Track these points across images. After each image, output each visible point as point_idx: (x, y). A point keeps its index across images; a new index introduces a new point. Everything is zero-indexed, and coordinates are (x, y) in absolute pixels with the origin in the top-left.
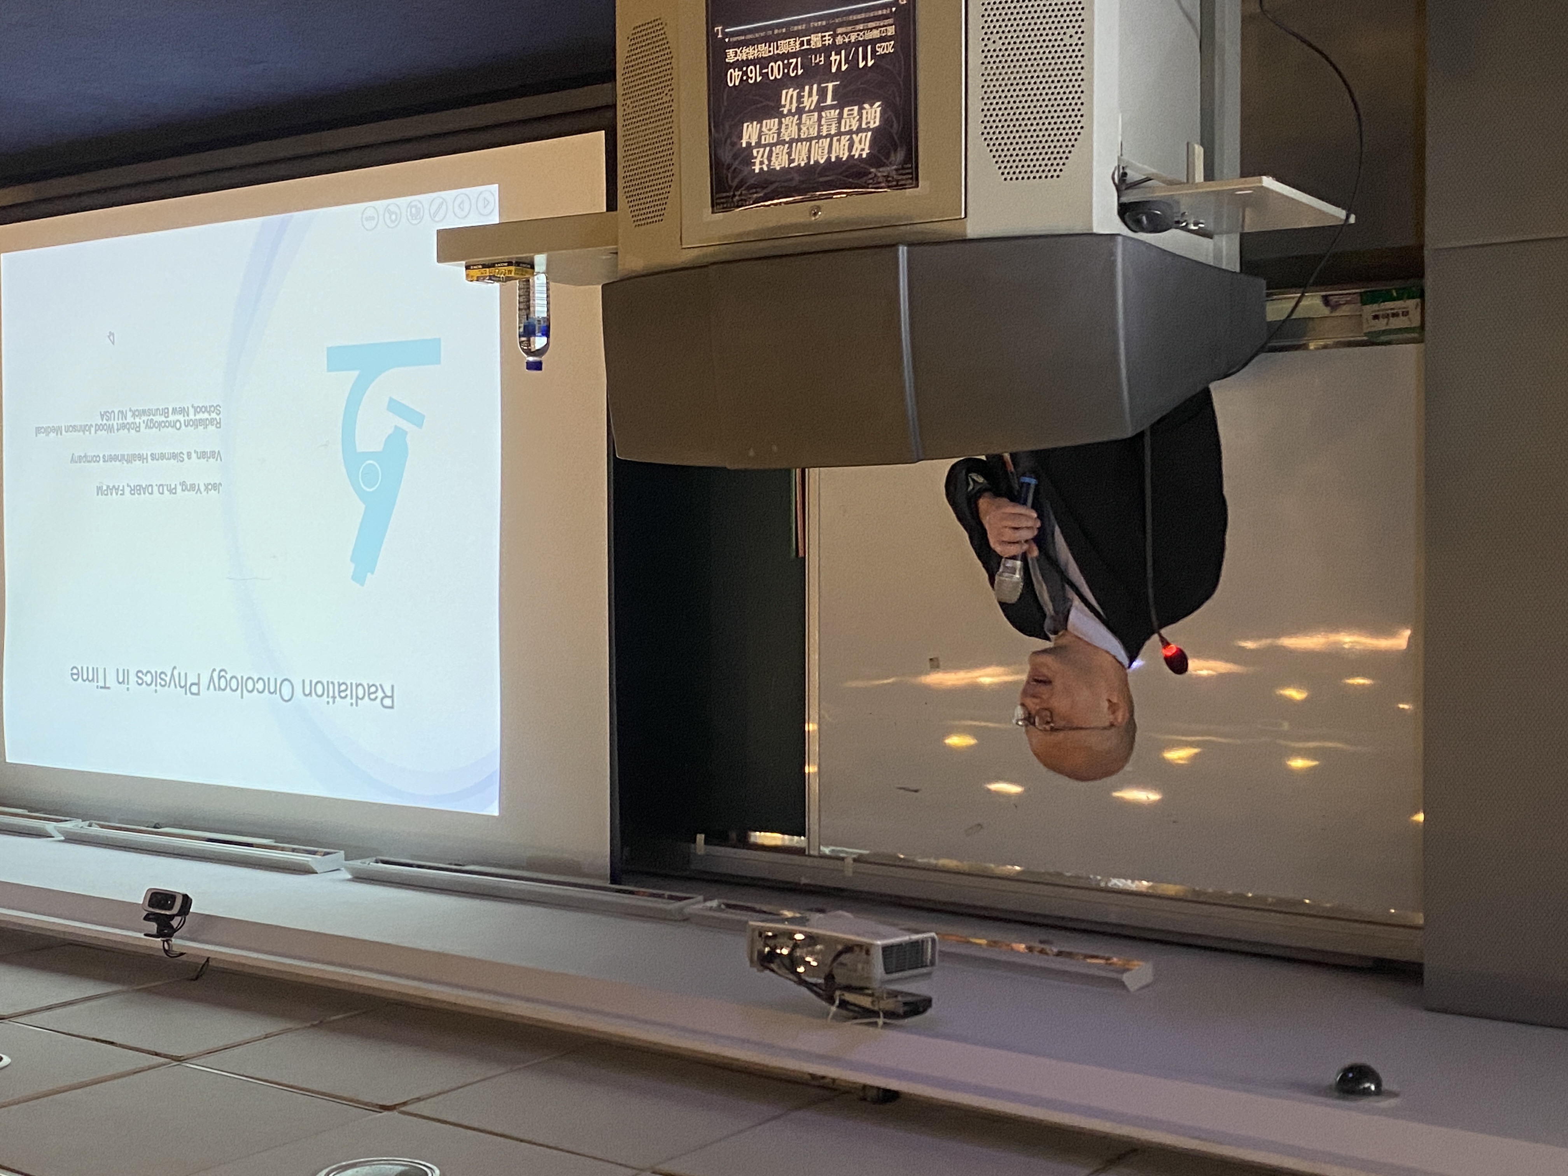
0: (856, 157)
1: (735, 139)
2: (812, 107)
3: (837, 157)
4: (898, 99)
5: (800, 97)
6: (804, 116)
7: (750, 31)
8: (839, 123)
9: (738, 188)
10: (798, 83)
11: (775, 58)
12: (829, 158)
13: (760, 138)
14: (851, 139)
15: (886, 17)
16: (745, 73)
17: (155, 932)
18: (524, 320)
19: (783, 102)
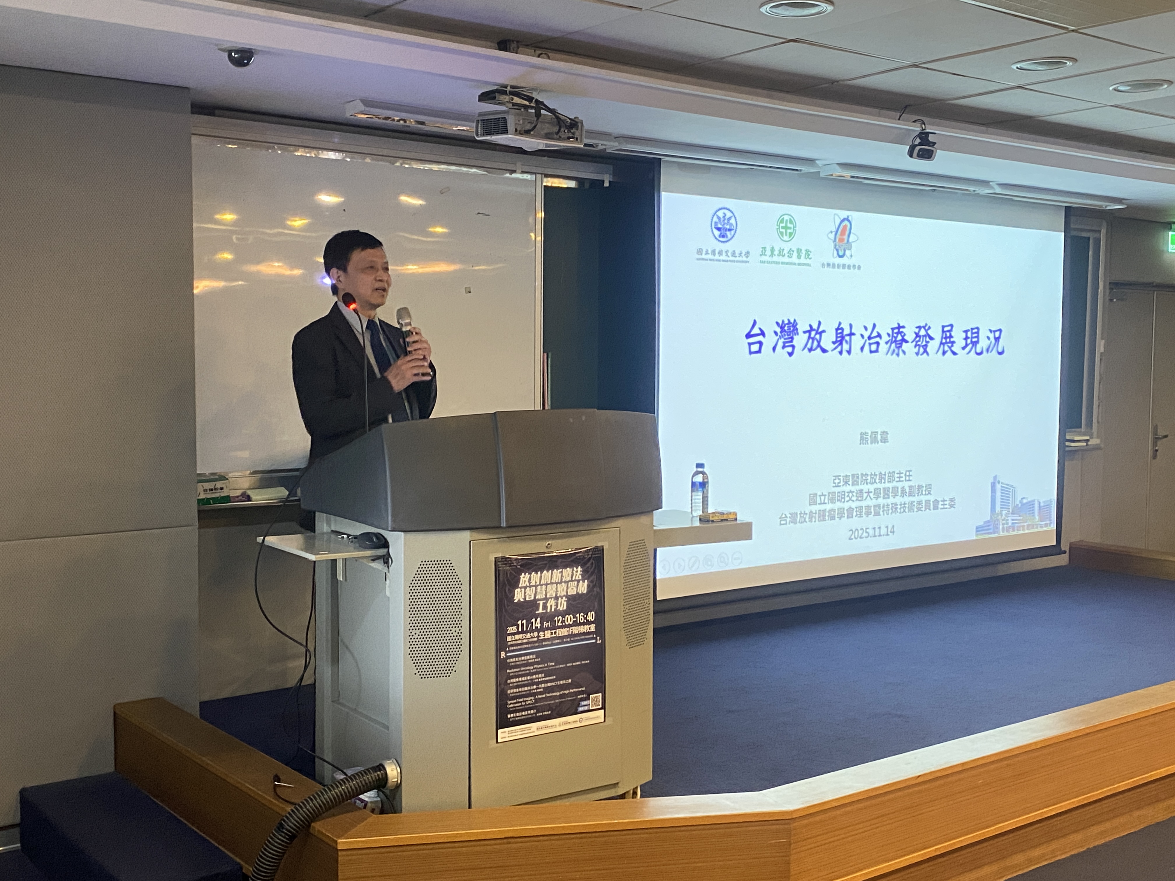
0: (527, 574)
1: (591, 585)
2: (550, 600)
3: (537, 574)
4: (506, 603)
5: (557, 605)
6: (554, 595)
7: (582, 640)
8: (536, 592)
9: (590, 558)
10: (557, 613)
11: (570, 626)
12: (541, 573)
13: (578, 585)
14: (530, 583)
15: (512, 646)
16: (585, 618)
17: (930, 135)
18: (705, 491)
19: (565, 603)
